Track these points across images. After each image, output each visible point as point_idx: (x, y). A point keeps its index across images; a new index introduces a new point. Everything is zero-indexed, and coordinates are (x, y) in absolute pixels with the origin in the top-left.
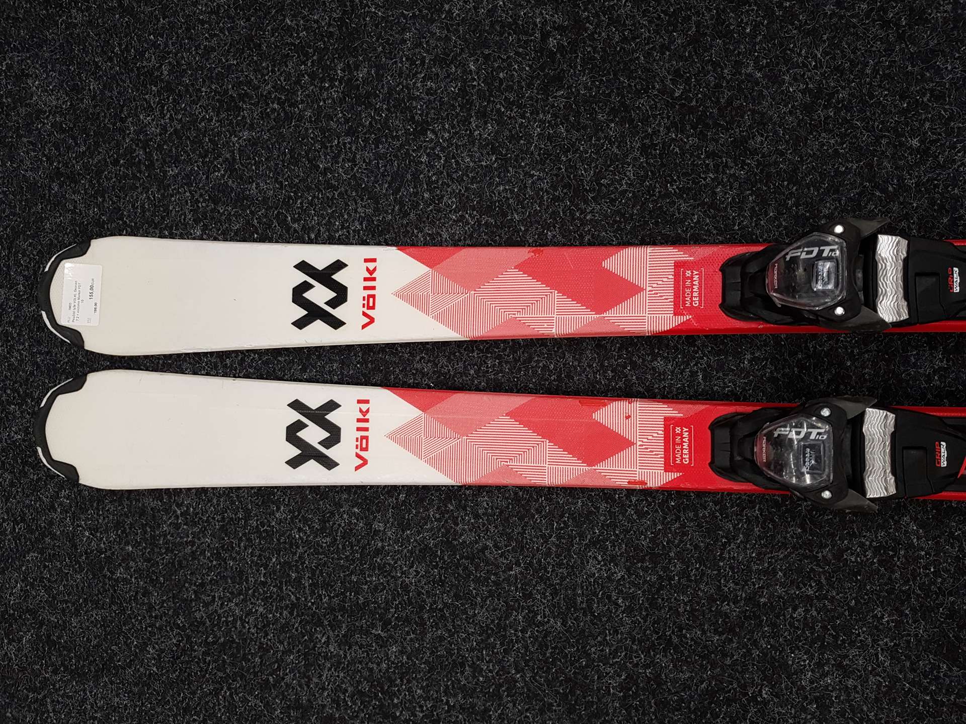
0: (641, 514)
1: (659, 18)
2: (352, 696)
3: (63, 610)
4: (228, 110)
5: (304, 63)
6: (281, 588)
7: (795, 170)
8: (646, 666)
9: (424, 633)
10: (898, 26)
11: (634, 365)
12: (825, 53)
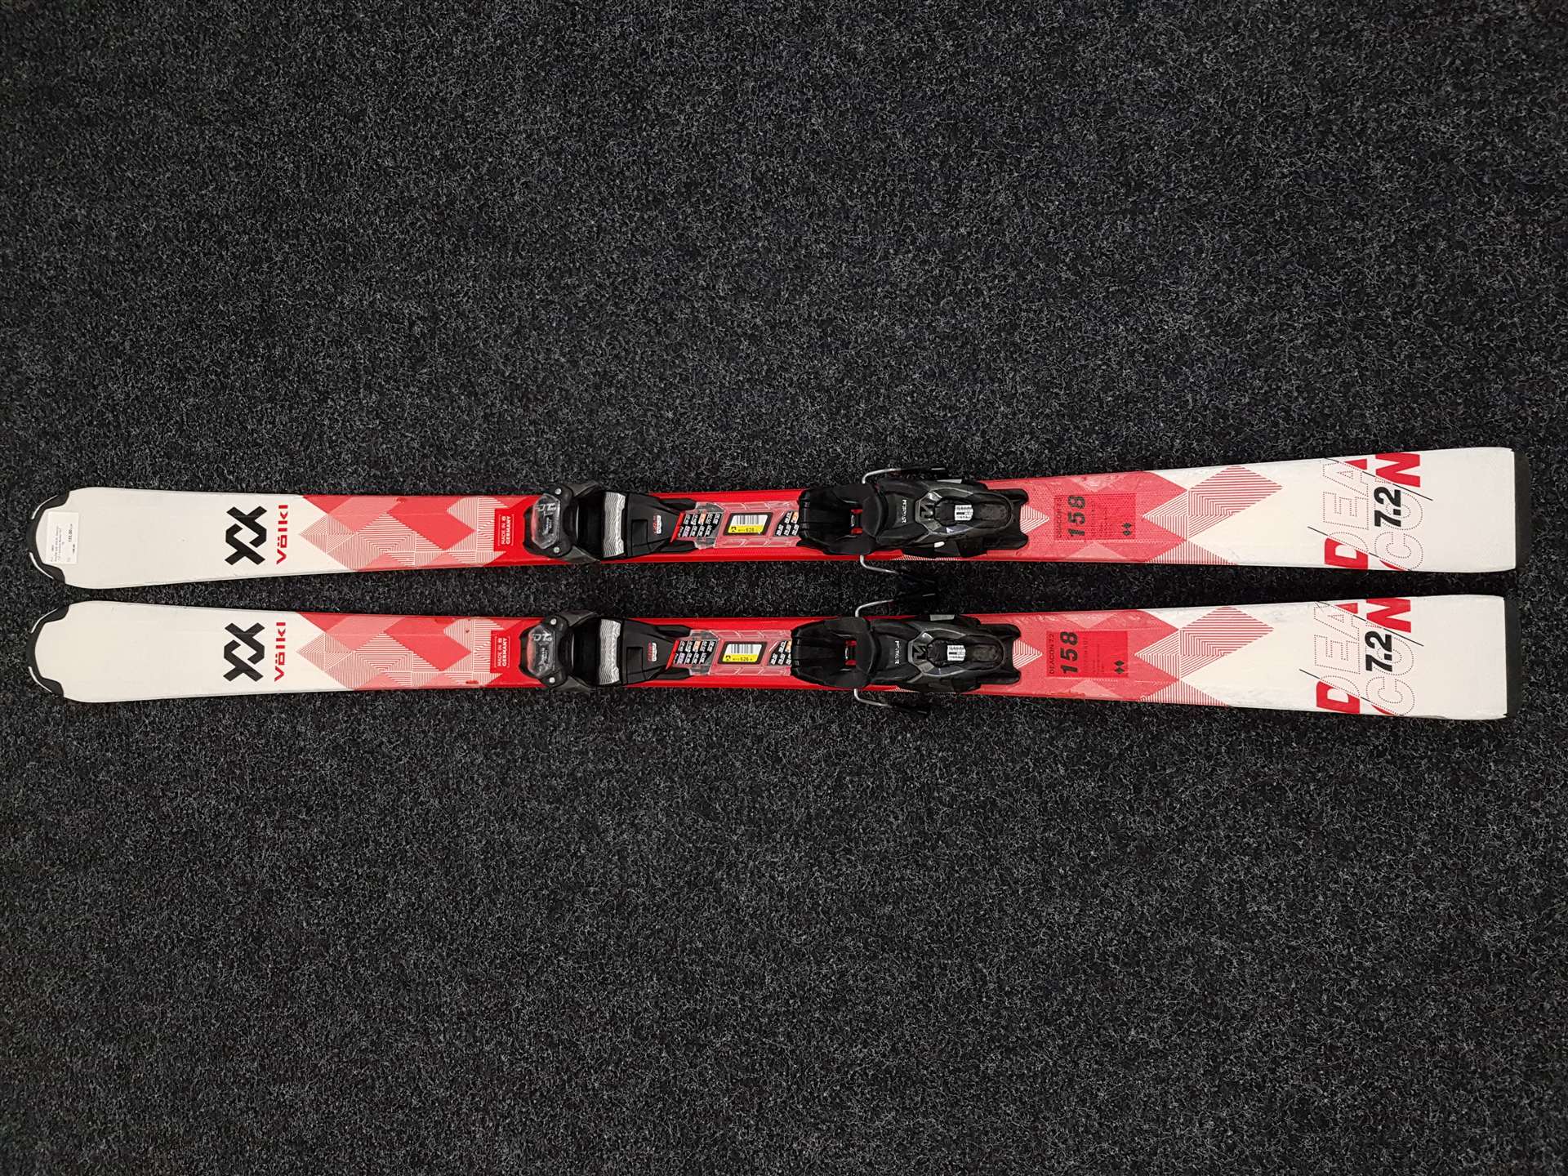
0: (494, 711)
1: (493, 313)
2: (284, 872)
3: (58, 810)
4: (177, 380)
5: (234, 342)
6: (228, 784)
7: (591, 436)
8: (500, 833)
9: (337, 816)
10: (656, 323)
11: (486, 591)
12: (608, 344)
